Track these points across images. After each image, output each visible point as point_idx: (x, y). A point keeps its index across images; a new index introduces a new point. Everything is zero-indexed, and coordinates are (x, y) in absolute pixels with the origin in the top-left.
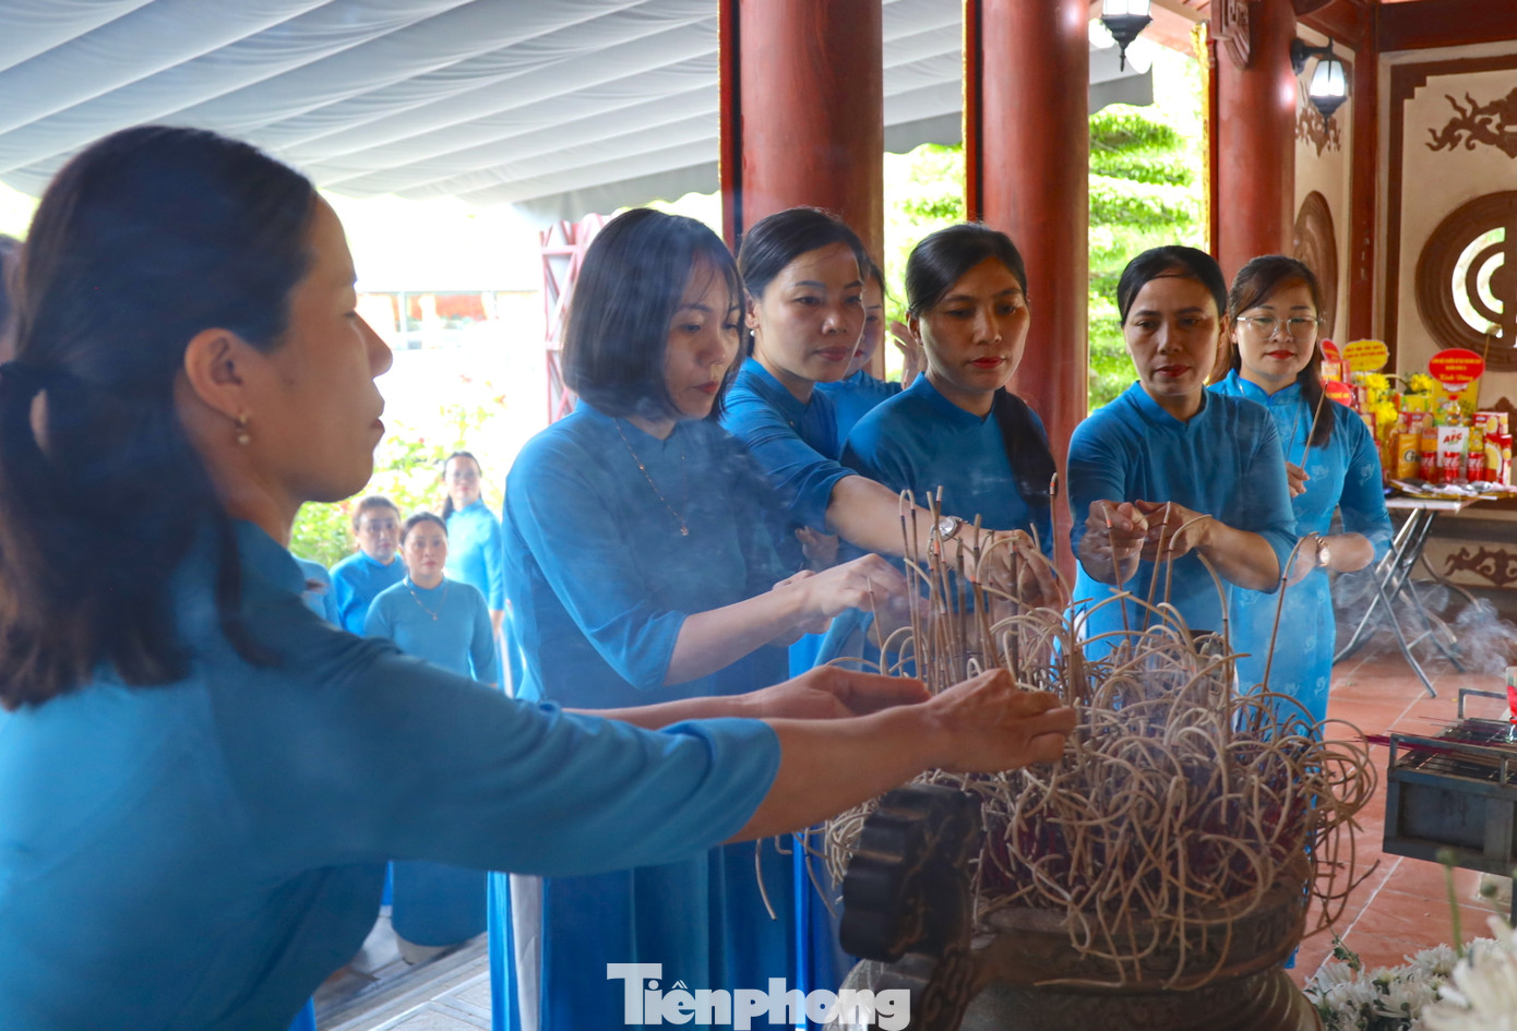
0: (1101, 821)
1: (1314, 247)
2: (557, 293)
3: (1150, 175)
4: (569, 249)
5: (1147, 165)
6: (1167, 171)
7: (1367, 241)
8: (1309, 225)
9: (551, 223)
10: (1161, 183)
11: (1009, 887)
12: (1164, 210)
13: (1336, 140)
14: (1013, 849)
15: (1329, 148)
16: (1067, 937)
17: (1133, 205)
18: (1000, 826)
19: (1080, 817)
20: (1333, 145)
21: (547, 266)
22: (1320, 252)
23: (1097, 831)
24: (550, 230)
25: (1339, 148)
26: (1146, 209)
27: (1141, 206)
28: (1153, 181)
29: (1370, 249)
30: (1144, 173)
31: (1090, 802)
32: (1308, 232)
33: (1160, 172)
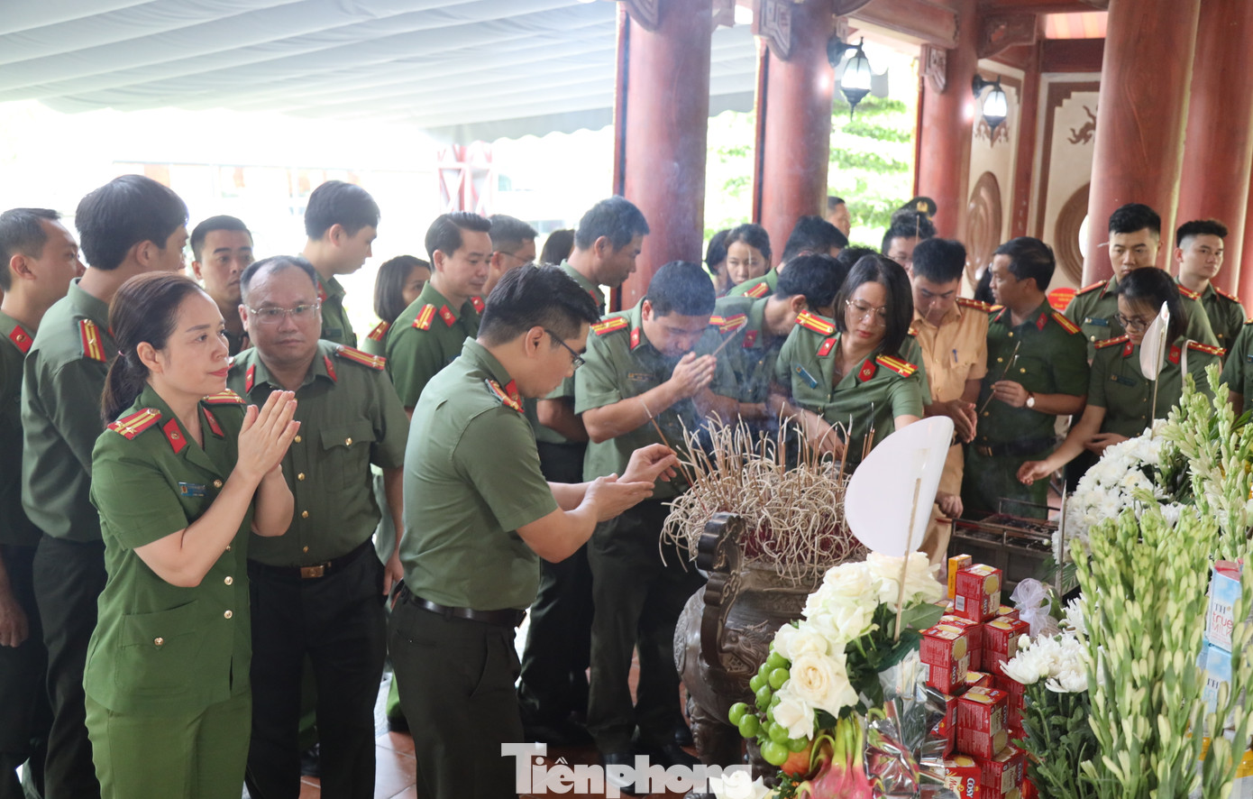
0: (789, 528)
1: (986, 209)
2: (448, 199)
3: (887, 134)
4: (459, 165)
5: (885, 128)
6: (899, 133)
7: (1024, 203)
8: (983, 193)
9: (447, 146)
10: (895, 141)
11: (756, 555)
12: (894, 162)
13: (1006, 135)
14: (758, 540)
15: (1000, 141)
16: (776, 572)
17: (872, 158)
18: (753, 531)
19: (781, 527)
20: (1003, 138)
21: (442, 177)
22: (990, 211)
23: (787, 532)
24: (445, 151)
25: (1007, 140)
26: (880, 161)
27: (878, 158)
28: (889, 138)
29: (1026, 209)
30: (882, 132)
31: (785, 522)
32: (982, 198)
33: (894, 132)
